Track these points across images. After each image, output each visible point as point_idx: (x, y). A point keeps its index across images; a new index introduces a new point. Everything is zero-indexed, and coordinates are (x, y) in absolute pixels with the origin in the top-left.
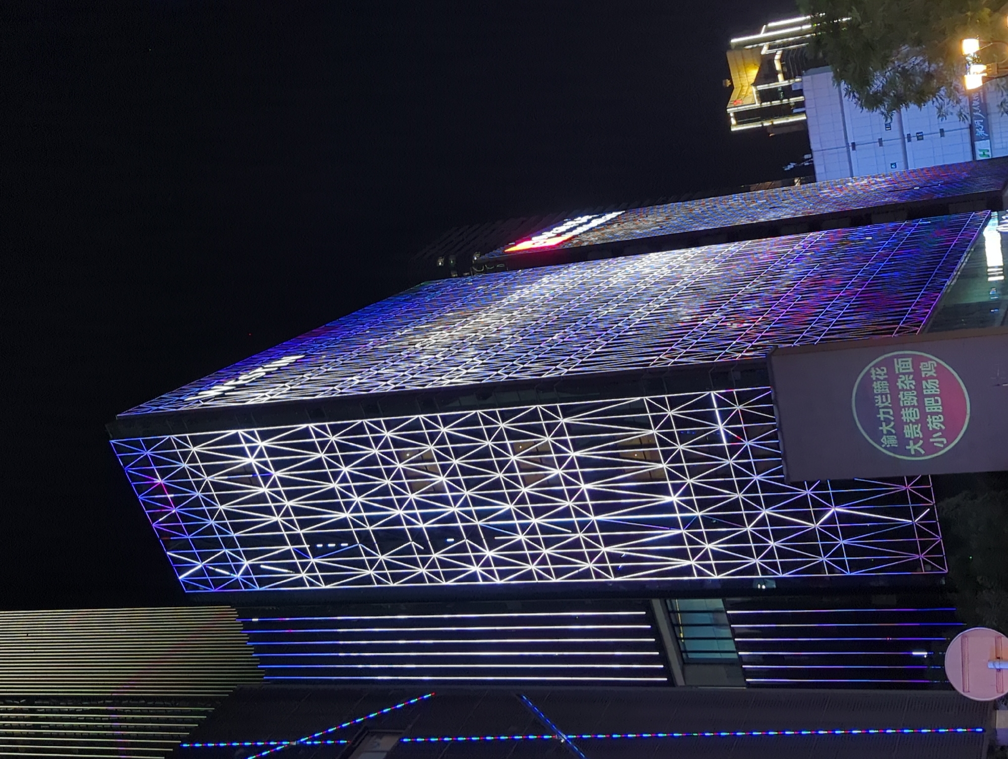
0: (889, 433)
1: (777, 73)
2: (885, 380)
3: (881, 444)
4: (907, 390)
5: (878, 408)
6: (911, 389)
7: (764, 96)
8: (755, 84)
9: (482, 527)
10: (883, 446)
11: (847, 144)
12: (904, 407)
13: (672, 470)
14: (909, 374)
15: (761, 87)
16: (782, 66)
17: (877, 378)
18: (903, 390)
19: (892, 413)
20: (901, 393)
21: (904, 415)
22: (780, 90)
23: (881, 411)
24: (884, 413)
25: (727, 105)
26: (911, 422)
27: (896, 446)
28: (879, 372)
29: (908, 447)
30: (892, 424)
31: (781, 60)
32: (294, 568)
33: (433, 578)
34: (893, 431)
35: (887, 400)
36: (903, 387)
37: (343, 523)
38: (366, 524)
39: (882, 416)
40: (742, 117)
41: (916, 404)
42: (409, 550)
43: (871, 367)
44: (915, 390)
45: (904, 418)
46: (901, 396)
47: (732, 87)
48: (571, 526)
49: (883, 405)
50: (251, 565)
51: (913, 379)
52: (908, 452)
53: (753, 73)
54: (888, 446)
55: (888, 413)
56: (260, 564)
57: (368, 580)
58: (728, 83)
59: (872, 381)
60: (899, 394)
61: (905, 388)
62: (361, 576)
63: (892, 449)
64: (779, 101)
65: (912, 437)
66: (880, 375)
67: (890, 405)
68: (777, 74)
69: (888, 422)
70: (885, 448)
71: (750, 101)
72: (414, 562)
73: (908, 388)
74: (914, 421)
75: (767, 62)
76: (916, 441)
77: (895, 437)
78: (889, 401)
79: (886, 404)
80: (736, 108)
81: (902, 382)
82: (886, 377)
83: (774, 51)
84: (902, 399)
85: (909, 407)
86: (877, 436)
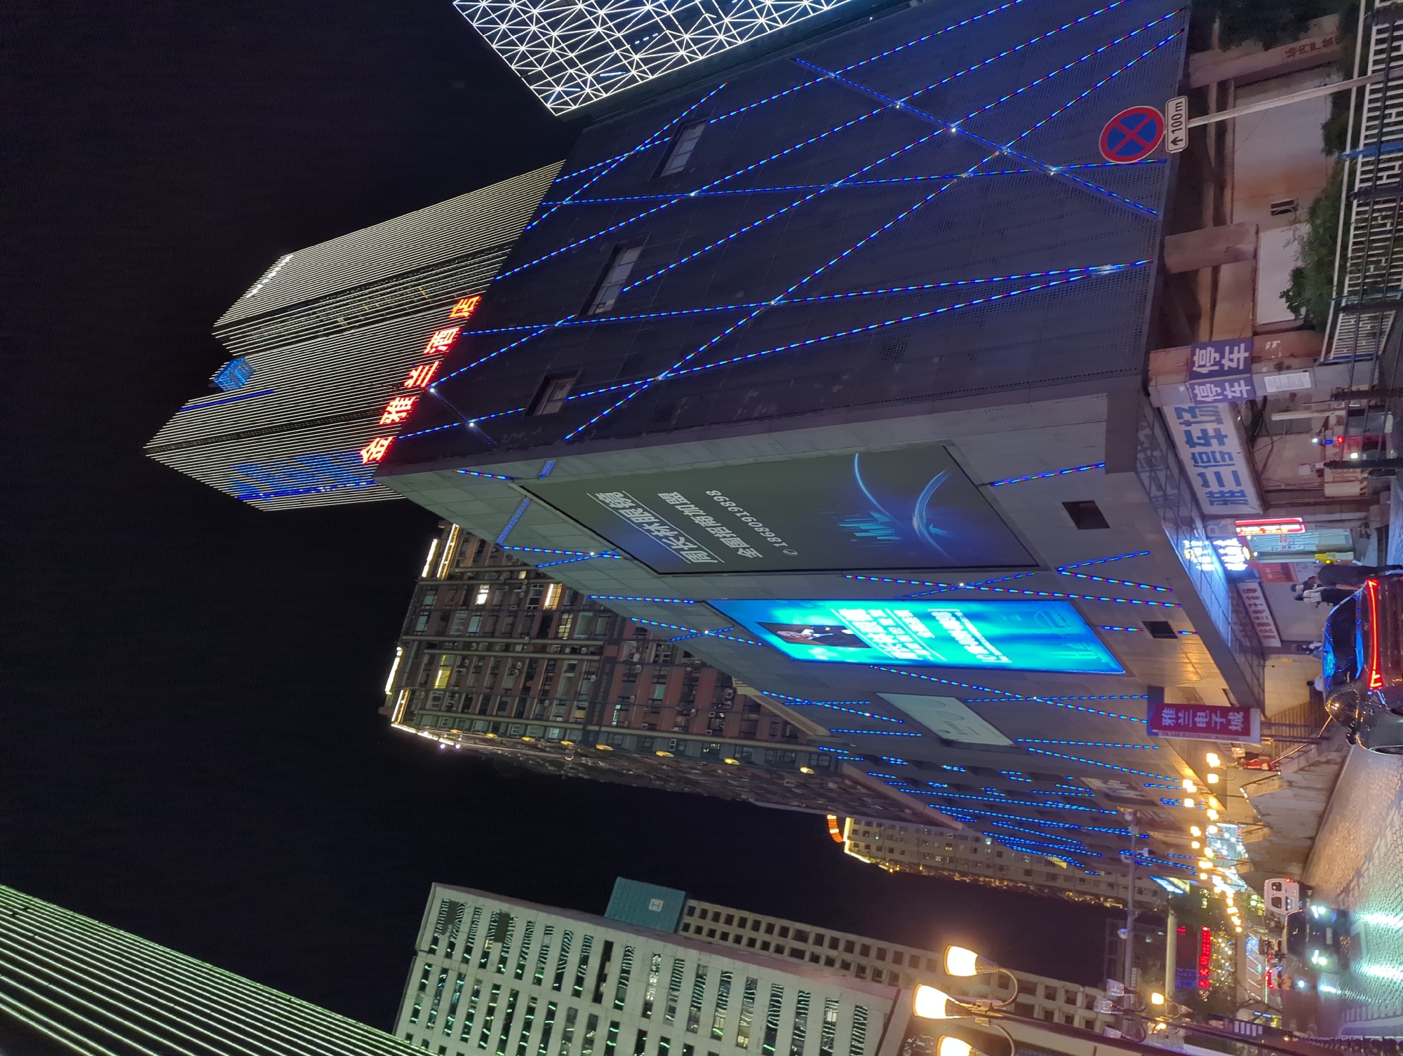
32: (624, 69)
33: (730, 41)
37: (649, 15)
38: (666, 10)
42: (705, 23)
50: (593, 77)
56: (600, 74)
57: (682, 60)
62: (676, 58)
72: (712, 32)
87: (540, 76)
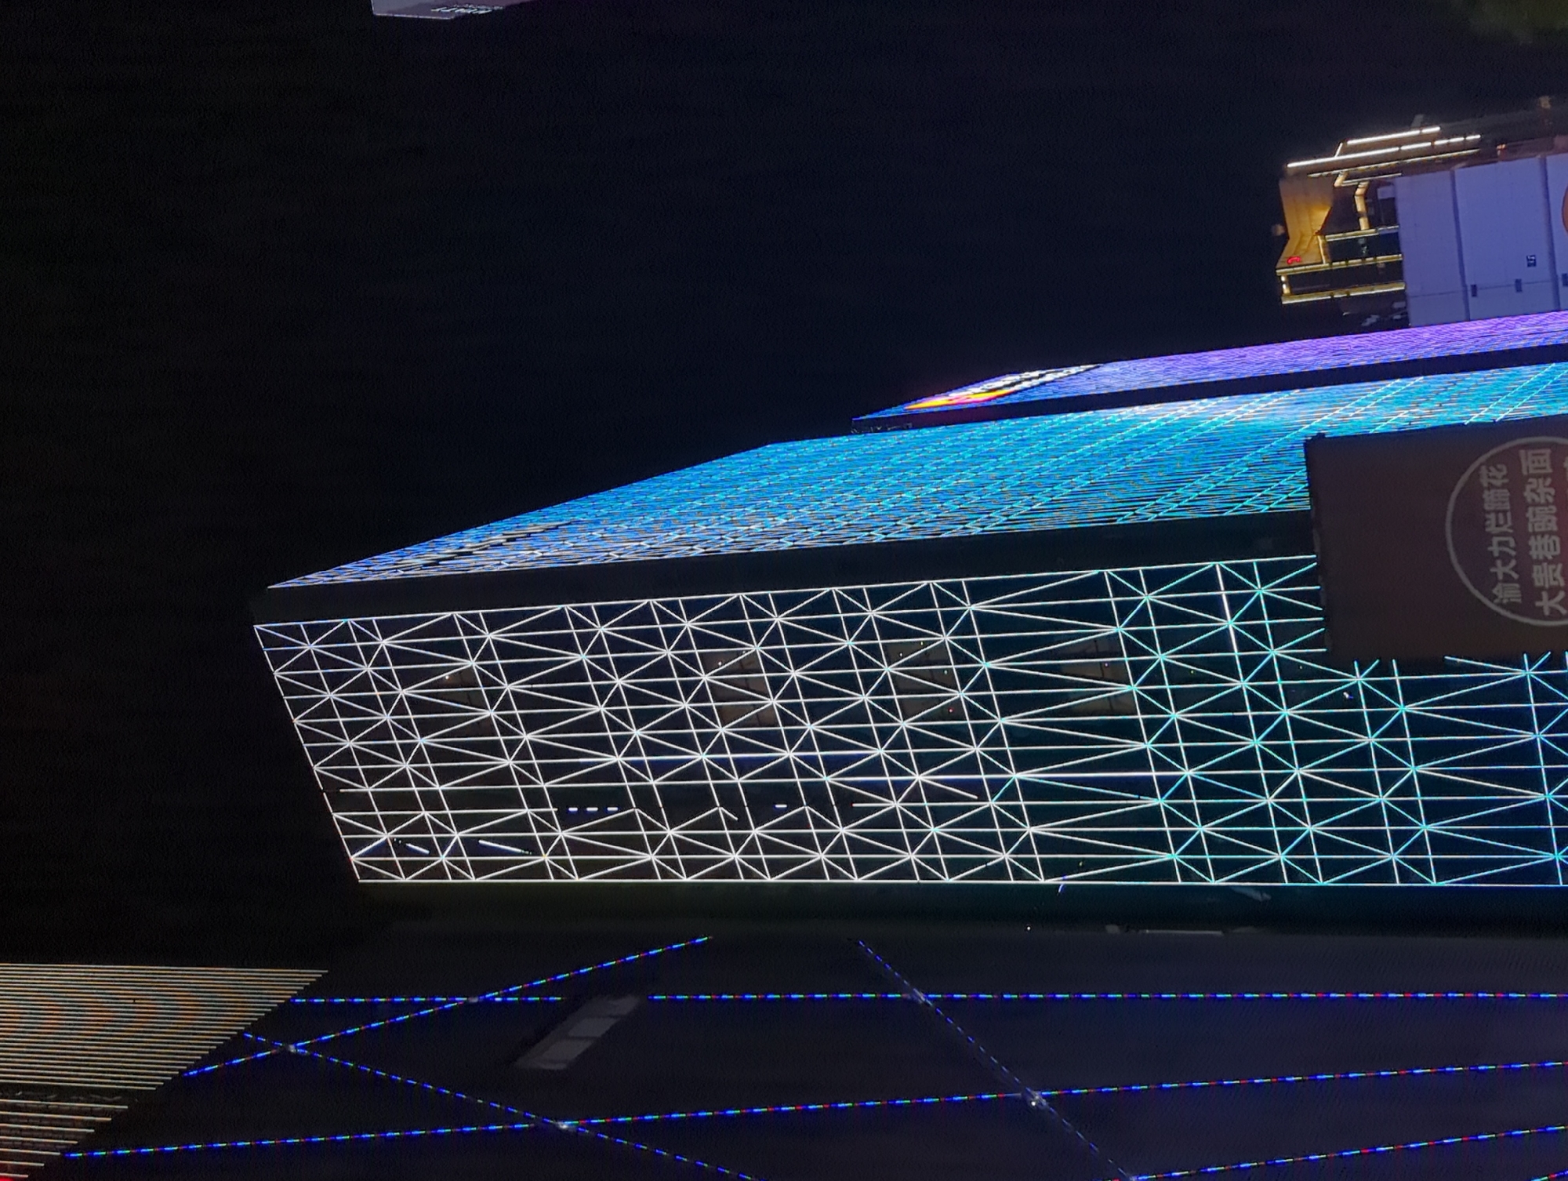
0: (1507, 579)
1: (1357, 216)
2: (1503, 486)
3: (1493, 598)
4: (1539, 505)
5: (1491, 535)
6: (1547, 504)
7: (1336, 251)
8: (1322, 233)
9: (831, 785)
10: (1497, 601)
11: (1465, 286)
12: (1535, 534)
13: (1145, 696)
14: (1545, 476)
15: (1331, 238)
16: (1367, 205)
17: (1489, 483)
18: (1535, 504)
19: (1512, 544)
20: (1530, 509)
21: (1533, 548)
22: (1361, 242)
23: (1495, 540)
24: (1500, 544)
25: (1276, 265)
26: (1546, 559)
27: (1519, 601)
28: (1494, 472)
29: (1538, 604)
30: (1513, 563)
31: (1365, 196)
32: (530, 846)
33: (751, 870)
34: (1515, 576)
35: (1506, 522)
36: (1533, 500)
37: (612, 772)
38: (648, 777)
39: (1495, 549)
40: (1300, 283)
41: (1555, 529)
42: (714, 822)
43: (1481, 464)
44: (1553, 504)
45: (1534, 554)
46: (1529, 514)
47: (1286, 237)
48: (976, 787)
49: (1499, 530)
50: (462, 839)
51: (1550, 486)
52: (1538, 613)
53: (1322, 215)
54: (1505, 601)
55: (1506, 544)
56: (480, 838)
57: (646, 870)
58: (1280, 230)
59: (1482, 489)
60: (1527, 511)
61: (1537, 499)
62: (636, 863)
63: (1511, 607)
64: (1359, 260)
65: (1547, 586)
66: (1494, 477)
67: (1511, 531)
68: (1359, 218)
69: (1505, 558)
70: (1501, 605)
71: (1312, 259)
72: (721, 842)
73: (1543, 501)
74: (1550, 558)
75: (1344, 200)
76: (1553, 592)
77: (1517, 585)
78: (1510, 523)
79: (1504, 529)
80: (1291, 269)
81: (1533, 491)
82: (1506, 481)
83: (1354, 182)
84: (1531, 519)
85: (1543, 534)
86: (1486, 582)
87: (362, 802)
